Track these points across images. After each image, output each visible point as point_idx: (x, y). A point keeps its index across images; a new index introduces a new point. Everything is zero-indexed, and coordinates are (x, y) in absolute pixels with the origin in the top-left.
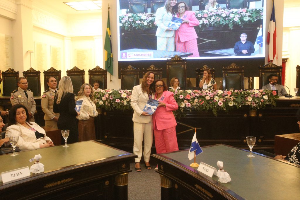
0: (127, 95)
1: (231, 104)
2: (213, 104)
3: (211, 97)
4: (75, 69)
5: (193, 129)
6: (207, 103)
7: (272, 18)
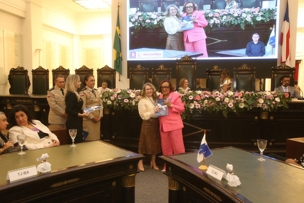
0: (136, 95)
1: (242, 106)
2: (224, 106)
3: (221, 99)
4: (84, 68)
5: (202, 130)
6: (217, 105)
7: (286, 18)
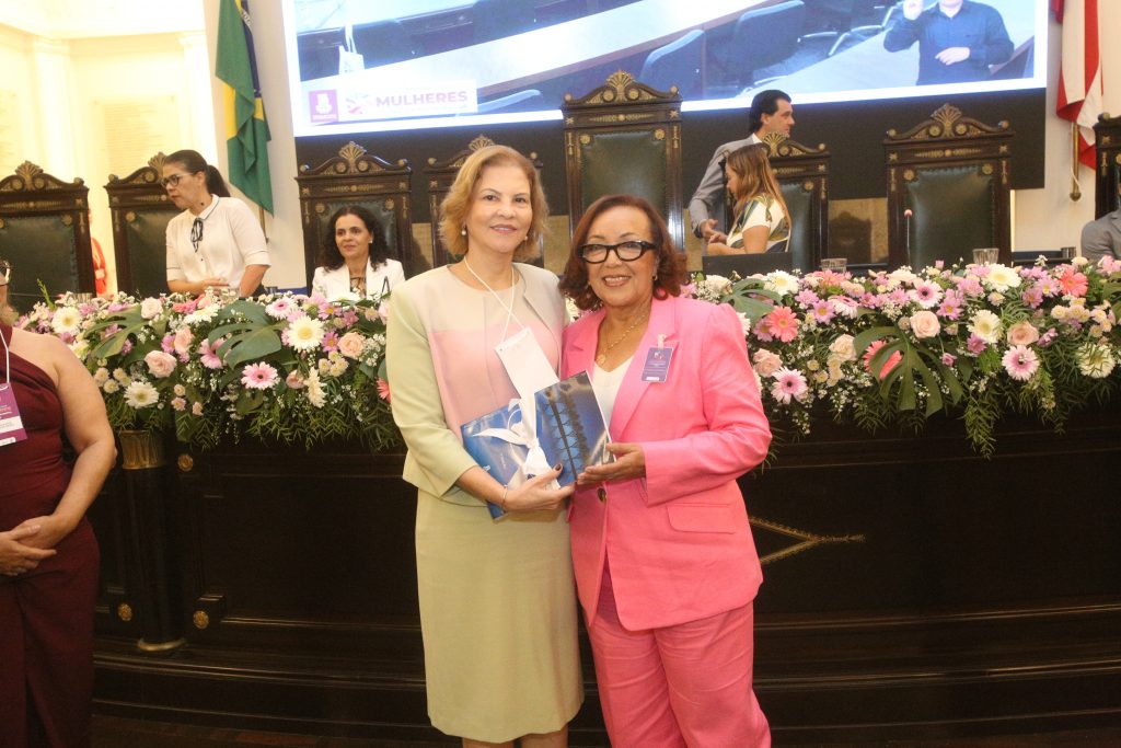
0: (328, 327)
1: (1100, 363)
2: (968, 373)
3: (944, 321)
4: (28, 178)
5: (808, 544)
6: (920, 366)
